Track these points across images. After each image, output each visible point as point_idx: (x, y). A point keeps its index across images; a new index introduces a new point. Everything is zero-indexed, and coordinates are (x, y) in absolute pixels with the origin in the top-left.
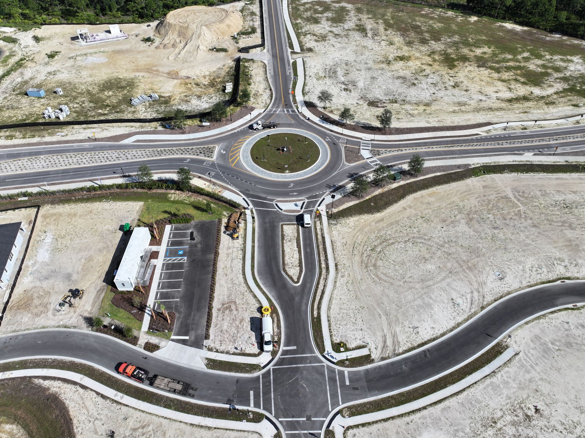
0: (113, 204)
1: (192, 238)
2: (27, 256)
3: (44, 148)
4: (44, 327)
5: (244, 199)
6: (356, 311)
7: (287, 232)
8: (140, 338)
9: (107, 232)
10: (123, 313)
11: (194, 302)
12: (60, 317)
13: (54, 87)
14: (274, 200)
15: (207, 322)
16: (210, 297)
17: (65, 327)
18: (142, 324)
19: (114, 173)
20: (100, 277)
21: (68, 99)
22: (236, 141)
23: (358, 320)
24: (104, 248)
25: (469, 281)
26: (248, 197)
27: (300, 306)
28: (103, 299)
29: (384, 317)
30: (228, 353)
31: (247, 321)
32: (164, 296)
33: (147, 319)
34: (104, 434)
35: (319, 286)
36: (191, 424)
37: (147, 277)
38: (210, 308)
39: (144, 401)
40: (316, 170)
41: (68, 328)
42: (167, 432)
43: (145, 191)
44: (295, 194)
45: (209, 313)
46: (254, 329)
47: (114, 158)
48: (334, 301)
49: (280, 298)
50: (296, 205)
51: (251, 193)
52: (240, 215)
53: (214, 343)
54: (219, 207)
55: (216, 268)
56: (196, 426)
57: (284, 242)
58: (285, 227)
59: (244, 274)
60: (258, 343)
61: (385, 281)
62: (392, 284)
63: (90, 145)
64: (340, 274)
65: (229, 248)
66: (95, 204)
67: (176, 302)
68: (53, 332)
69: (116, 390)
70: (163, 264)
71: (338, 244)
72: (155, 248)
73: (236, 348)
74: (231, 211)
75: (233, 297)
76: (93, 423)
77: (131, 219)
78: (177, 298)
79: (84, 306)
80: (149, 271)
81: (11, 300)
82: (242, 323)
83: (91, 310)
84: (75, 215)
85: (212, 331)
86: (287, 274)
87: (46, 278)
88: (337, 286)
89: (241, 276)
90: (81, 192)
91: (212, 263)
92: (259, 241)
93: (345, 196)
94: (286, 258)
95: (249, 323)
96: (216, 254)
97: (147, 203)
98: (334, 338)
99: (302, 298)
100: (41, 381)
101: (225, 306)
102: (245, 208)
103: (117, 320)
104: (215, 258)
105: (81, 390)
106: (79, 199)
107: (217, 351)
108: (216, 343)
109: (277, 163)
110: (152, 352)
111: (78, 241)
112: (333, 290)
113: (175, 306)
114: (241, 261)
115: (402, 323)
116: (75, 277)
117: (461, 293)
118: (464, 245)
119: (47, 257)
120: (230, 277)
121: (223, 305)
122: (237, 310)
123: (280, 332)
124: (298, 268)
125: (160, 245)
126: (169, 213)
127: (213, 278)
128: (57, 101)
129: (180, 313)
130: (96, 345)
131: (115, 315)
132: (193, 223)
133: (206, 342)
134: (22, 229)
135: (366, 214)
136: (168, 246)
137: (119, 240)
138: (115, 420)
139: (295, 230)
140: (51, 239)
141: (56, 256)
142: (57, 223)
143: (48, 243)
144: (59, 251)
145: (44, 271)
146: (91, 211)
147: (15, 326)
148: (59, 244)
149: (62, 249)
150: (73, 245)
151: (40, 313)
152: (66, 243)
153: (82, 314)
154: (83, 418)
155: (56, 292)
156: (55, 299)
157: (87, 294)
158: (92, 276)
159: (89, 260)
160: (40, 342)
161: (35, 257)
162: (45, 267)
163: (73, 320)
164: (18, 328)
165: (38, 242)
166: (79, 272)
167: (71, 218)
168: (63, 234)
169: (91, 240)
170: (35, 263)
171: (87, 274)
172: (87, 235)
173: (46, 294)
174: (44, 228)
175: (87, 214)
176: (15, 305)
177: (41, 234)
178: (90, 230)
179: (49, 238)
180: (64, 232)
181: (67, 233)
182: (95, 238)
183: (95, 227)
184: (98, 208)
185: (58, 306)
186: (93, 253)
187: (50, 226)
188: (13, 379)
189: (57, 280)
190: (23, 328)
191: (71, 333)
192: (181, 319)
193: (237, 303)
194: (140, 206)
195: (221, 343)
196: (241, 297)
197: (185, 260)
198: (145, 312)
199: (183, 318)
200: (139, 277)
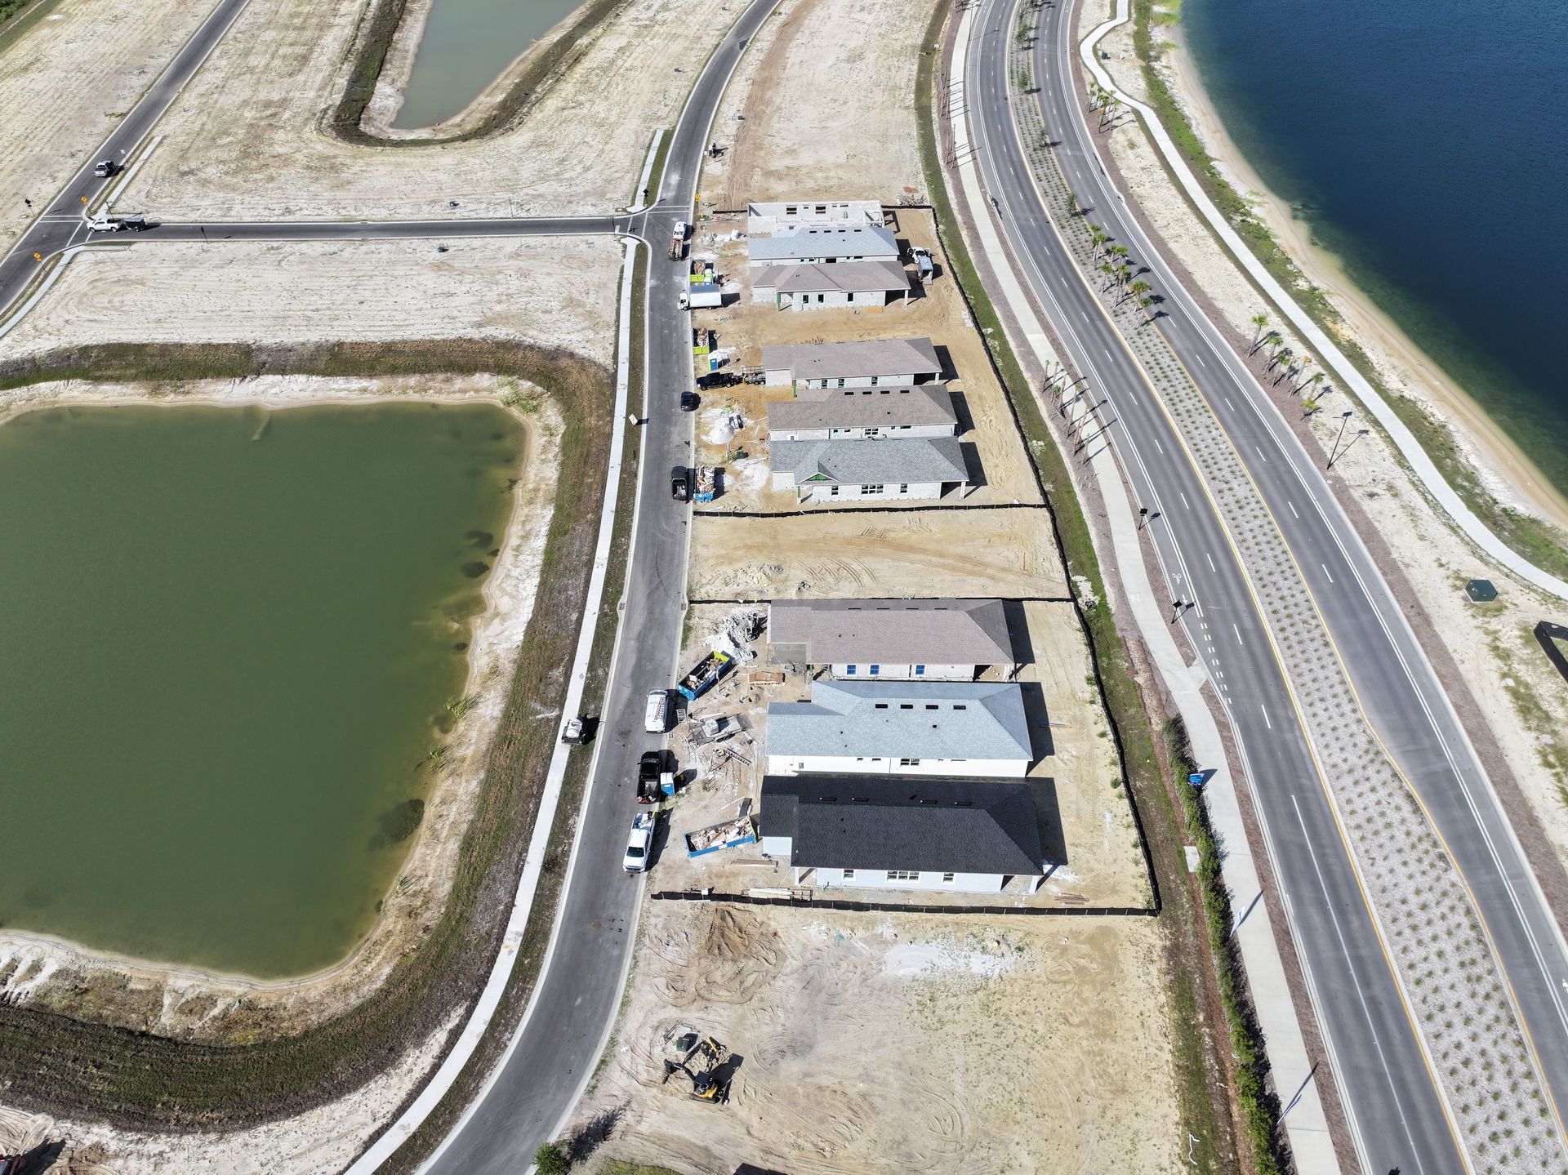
2: (915, 915)
3: (1518, 875)
12: (645, 1044)
17: (603, 1062)
20: (767, 1151)
24: (910, 1156)
41: (598, 1069)
66: (1173, 1102)
68: (599, 1030)
79: (662, 1109)
81: (751, 907)
83: (638, 1134)
84: (1104, 1034)
87: (808, 984)
100: (452, 1024)
106: (1197, 1038)
111: (959, 1060)
116: (792, 1067)
119: (901, 973)
140: (983, 971)
141: (901, 996)
142: (1065, 978)
143: (967, 965)
144: (919, 1003)
145: (839, 973)
146: (1124, 1091)
147: (656, 932)
148: (953, 1000)
149: (927, 1012)
150: (943, 1046)
151: (679, 985)
152: (954, 1022)
153: (634, 1105)
154: (285, 1147)
155: (743, 1018)
156: (718, 1018)
157: (705, 1113)
158: (781, 1123)
159: (856, 1108)
160: (579, 1000)
161: (909, 937)
162: (859, 971)
163: (617, 1083)
164: (646, 940)
165: (975, 936)
166: (808, 1080)
167: (1087, 1021)
168: (1005, 1005)
169: (959, 1105)
170: (883, 942)
171: (795, 1104)
172: (990, 1090)
173: (743, 992)
174: (1039, 943)
175: (1109, 1076)
176: (729, 919)
177: (1014, 938)
178: (1017, 1095)
179: (989, 965)
180: (1014, 1007)
181: (1007, 1018)
182: (966, 1118)
183: (1030, 1114)
184: (1141, 1119)
185: (688, 1031)
186: (888, 1120)
187: (1049, 961)
188: (492, 961)
189: (792, 1016)
190: (644, 951)
191: (575, 1082)
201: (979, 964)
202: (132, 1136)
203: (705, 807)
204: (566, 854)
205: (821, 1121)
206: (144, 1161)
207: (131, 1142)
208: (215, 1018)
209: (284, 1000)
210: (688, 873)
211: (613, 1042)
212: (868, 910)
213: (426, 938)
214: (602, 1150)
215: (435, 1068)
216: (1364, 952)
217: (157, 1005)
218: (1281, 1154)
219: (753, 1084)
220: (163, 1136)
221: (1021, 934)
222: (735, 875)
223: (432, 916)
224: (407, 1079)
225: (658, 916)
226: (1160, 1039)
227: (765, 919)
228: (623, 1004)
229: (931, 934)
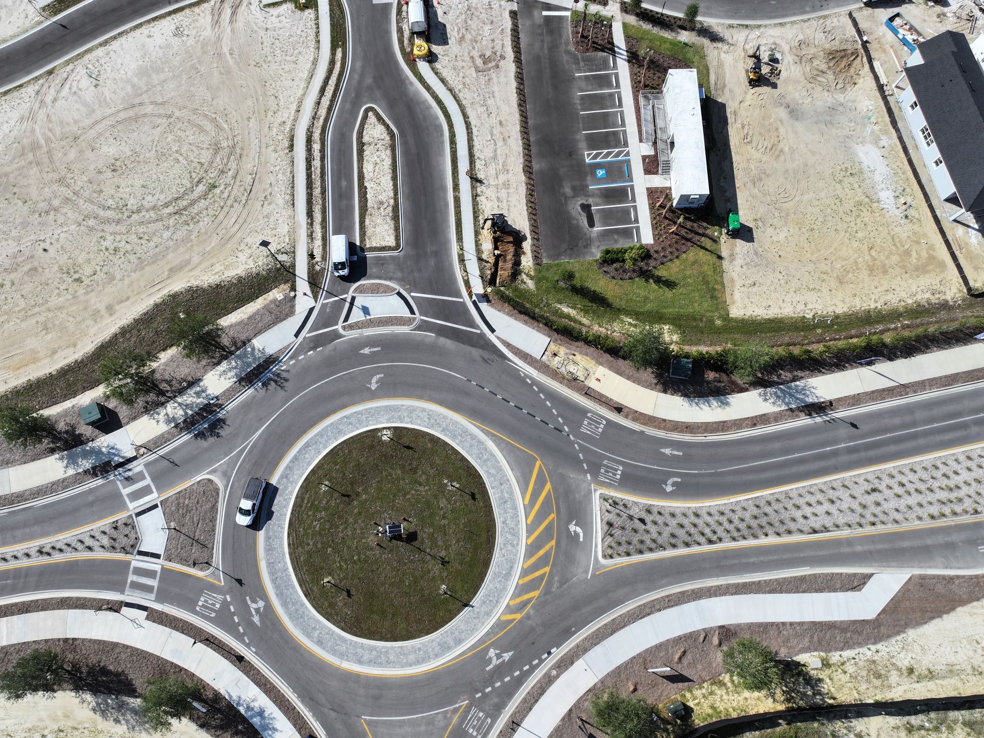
0: (800, 307)
1: (586, 208)
2: (903, 155)
5: (493, 331)
6: (270, 58)
7: (386, 227)
8: (619, 12)
9: (775, 222)
10: (664, 49)
14: (418, 328)
15: (519, 39)
16: (522, 79)
17: (747, 26)
18: (624, 33)
20: (735, 113)
22: (547, 592)
23: (269, 44)
24: (760, 179)
25: (50, 121)
26: (482, 336)
27: (363, 67)
29: (226, 50)
31: (453, 39)
32: (604, 81)
33: (619, 39)
35: (328, 103)
37: (646, 114)
38: (518, 60)
40: (307, 445)
41: (743, 25)
44: (366, 351)
46: (441, 27)
47: (884, 489)
48: (305, 75)
49: (400, 81)
50: (366, 310)
51: (475, 352)
52: (494, 275)
53: (500, 6)
54: (548, 305)
57: (392, 202)
58: (391, 242)
60: (433, 6)
61: (206, 116)
62: (195, 111)
64: (288, 129)
65: (507, 185)
66: (846, 309)
67: (579, 71)
68: (763, 18)
70: (626, 144)
71: (280, 199)
74: (516, 290)
75: (482, 80)
78: (580, 77)
79: (736, 60)
80: (648, 128)
81: (867, 66)
82: (460, 35)
83: (719, 54)
84: (871, 269)
85: (508, 24)
86: (387, 127)
87: (832, 109)
88: (296, 102)
89: (473, 120)
91: (534, 150)
92: (446, 205)
93: (244, 344)
94: (388, 162)
95: (449, 36)
98: (313, 16)
99: (360, 82)
101: (493, 64)
102: (485, 298)
104: (530, 162)
108: (498, 5)
109: (414, 471)
111: (822, 194)
112: (304, 94)
113: (579, 64)
114: (477, 154)
115: (197, 42)
116: (782, 113)
117: (75, 98)
118: (20, 203)
119: (861, 155)
120: (494, 121)
121: (497, 66)
122: (472, 58)
123: (398, 22)
124: (366, 139)
125: (648, 188)
126: (659, 280)
127: (526, 118)
129: (568, 52)
132: (597, 253)
133: (515, 7)
135: (206, 285)
136: (632, 189)
137: (739, 202)
139: (369, 232)
140: (882, 199)
141: (846, 158)
142: (898, 245)
143: (882, 189)
144: (846, 168)
145: (846, 123)
146: (841, 283)
147: (828, 24)
148: (856, 186)
149: (843, 173)
150: (827, 185)
151: (803, 46)
152: (843, 189)
153: (732, 48)
155: (799, 82)
156: (793, 71)
157: (741, 78)
158: (752, 116)
159: (774, 148)
160: (774, 2)
161: (886, 155)
162: (853, 133)
163: (739, 37)
164: (822, 21)
165: (904, 190)
166: (779, 123)
167: (875, 260)
168: (865, 214)
169: (797, 199)
170: (876, 141)
171: (764, 120)
172: (812, 213)
173: (813, 78)
174: (916, 227)
175: (847, 275)
176: (853, 57)
177: (911, 212)
178: (815, 227)
179: (887, 201)
180: (867, 219)
181: (859, 216)
182: (791, 203)
183: (807, 235)
184: (829, 293)
185: (780, 58)
186: (775, 166)
187: (906, 234)
189: (810, 105)
190: (814, 22)
191: (732, 17)
192: (563, 41)
193: (473, 69)
194: (734, 303)
195: (490, 5)
196: (467, 79)
197: (589, 155)
198: (627, 51)
199: (561, 44)
200: (661, 112)
201: (886, 196)
203: (924, 20)
205: (761, 134)
210: (874, 27)
211: (759, 26)
212: (894, 127)
214: (706, 42)
218: (841, 365)
219: (765, 97)
221: (917, 216)
222: (884, 51)
225: (839, 21)
226: (882, 301)
227: (862, 76)
228: (780, 24)
229: (894, 166)
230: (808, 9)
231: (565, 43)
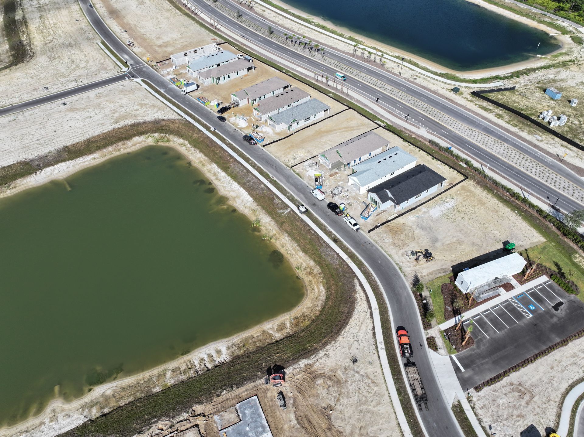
0: (519, 221)
1: (556, 307)
2: (426, 204)
3: (514, 140)
4: (390, 256)
8: (433, 329)
9: (492, 236)
10: (440, 300)
11: (498, 354)
12: (404, 260)
13: (573, 97)
15: (491, 379)
16: (515, 367)
17: (400, 269)
18: (444, 322)
19: (548, 198)
20: (453, 261)
21: (575, 112)
24: (478, 245)
28: (440, 277)
30: (480, 420)
31: (526, 422)
32: (480, 322)
33: (451, 323)
34: (352, 355)
36: (399, 424)
37: (485, 296)
38: (506, 373)
39: (391, 368)
41: (401, 271)
42: (381, 405)
43: (559, 233)
45: (500, 375)
47: (562, 186)
53: (478, 400)
55: (549, 353)
56: (401, 430)
59: (572, 387)
63: (552, 162)
66: (506, 208)
67: (485, 337)
68: (392, 264)
69: (384, 340)
70: (507, 301)
72: (514, 282)
73: (490, 427)
75: (536, 390)
76: (354, 341)
77: (521, 243)
78: (489, 335)
79: (424, 268)
80: (491, 294)
81: (392, 222)
82: (519, 418)
83: (425, 276)
84: (483, 204)
85: (486, 390)
87: (422, 228)
89: (565, 386)
90: (505, 191)
91: (550, 344)
95: (526, 427)
96: (564, 342)
97: (548, 243)
100: (358, 284)
101: (520, 388)
103: (432, 300)
104: (559, 344)
105: (368, 315)
106: (499, 195)
107: (473, 408)
108: (479, 402)
110: (430, 347)
111: (466, 224)
113: (481, 339)
116: (438, 244)
119: (437, 215)
120: (554, 373)
121: (520, 385)
122: (527, 404)
125: (521, 285)
126: (559, 269)
127: (536, 355)
128: (564, 109)
129: (478, 347)
130: (403, 300)
131: (434, 296)
132: (572, 296)
133: (472, 390)
134: (441, 184)
136: (527, 291)
137: (494, 249)
138: (365, 355)
140: (451, 206)
141: (442, 220)
142: (466, 199)
143: (447, 207)
144: (447, 219)
145: (426, 223)
146: (497, 211)
147: (378, 239)
148: (452, 214)
149: (450, 219)
150: (460, 223)
151: (397, 245)
152: (457, 218)
153: (417, 272)
154: (353, 331)
155: (418, 242)
156: (413, 245)
157: (433, 263)
158: (449, 255)
159: (459, 243)
160: (379, 262)
161: (430, 208)
162: (429, 220)
163: (408, 270)
164: (378, 241)
165: (442, 201)
166: (444, 244)
167: (478, 204)
168: (462, 209)
169: (475, 231)
170: (427, 212)
171: (447, 250)
172: (477, 225)
173: (412, 238)
174: (454, 195)
175: (492, 210)
176: (391, 227)
177: (449, 197)
178: (482, 223)
179: (451, 204)
180: (464, 209)
181: (465, 211)
182: (479, 232)
183: (488, 225)
184: (505, 214)
185: (410, 252)
186: (467, 241)
187: (460, 197)
188: (349, 266)
189: (427, 236)
190: (381, 244)
191: (399, 276)
192: (473, 352)
193: (534, 399)
194: (540, 241)
195: (482, 407)
196: (544, 400)
197: (528, 316)
198: (455, 317)
199: (476, 353)
200: (479, 290)
201: (449, 205)
202: (312, 357)
203: (355, 209)
204: (335, 236)
205: (456, 249)
206: (323, 358)
207: (314, 358)
208: (291, 326)
209: (303, 311)
211: (397, 264)
212: (416, 208)
213: (322, 275)
214: (422, 283)
215: (366, 294)
216: (507, 165)
217: (270, 335)
220: (320, 351)
222: (379, 218)
223: (317, 270)
224: (362, 300)
225: (374, 236)
226: (493, 199)
227: (399, 222)
229: (434, 205)
230: (374, 248)
231: (474, 351)
